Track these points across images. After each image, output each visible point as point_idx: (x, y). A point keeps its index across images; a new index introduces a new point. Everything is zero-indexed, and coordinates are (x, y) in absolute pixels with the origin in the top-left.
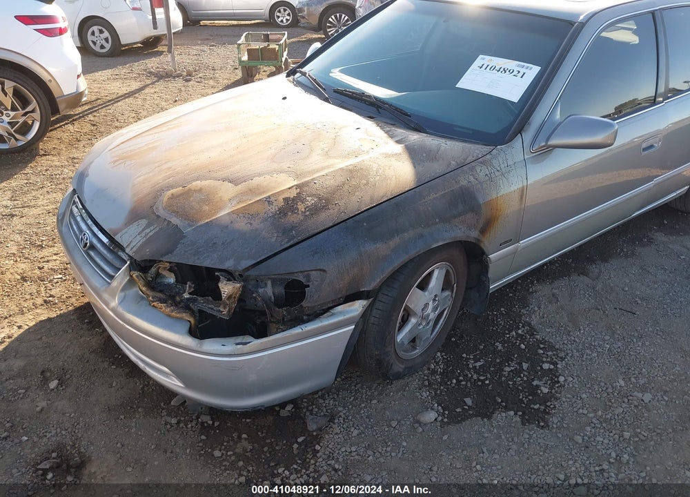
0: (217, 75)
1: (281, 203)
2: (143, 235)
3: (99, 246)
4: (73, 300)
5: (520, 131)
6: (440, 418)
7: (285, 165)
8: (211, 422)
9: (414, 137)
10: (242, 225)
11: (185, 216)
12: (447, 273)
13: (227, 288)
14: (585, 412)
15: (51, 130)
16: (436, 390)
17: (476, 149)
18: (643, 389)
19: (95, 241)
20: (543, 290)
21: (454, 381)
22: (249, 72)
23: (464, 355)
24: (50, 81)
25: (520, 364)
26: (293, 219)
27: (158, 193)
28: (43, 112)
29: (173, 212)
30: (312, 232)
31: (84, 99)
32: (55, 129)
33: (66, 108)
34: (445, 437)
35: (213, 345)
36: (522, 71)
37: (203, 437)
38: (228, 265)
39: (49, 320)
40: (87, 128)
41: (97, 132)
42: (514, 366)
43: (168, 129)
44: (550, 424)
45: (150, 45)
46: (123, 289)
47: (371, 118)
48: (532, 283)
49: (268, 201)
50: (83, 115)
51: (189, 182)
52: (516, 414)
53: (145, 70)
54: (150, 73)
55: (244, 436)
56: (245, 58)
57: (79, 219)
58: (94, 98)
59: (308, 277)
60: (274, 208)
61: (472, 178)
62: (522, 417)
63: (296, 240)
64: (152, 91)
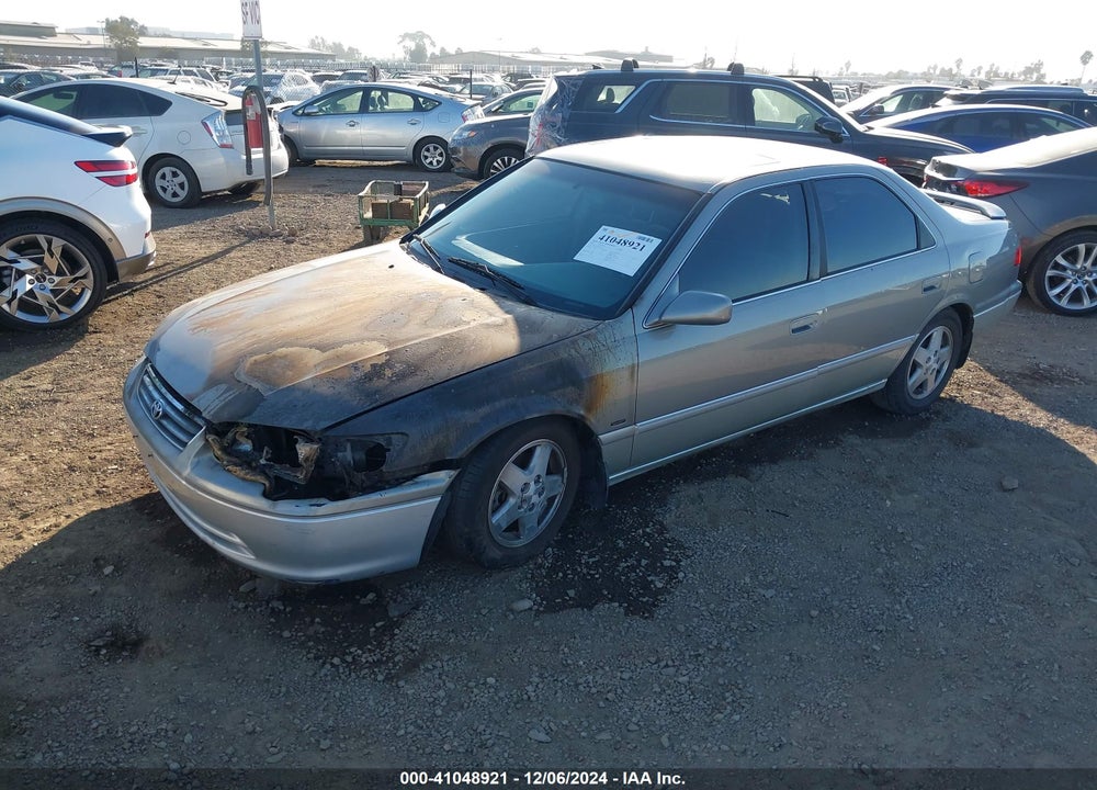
0: (331, 236)
1: (368, 368)
2: (222, 398)
3: (172, 413)
4: (131, 491)
5: (631, 305)
6: (536, 607)
7: (378, 334)
8: (282, 608)
9: (522, 309)
10: (325, 389)
11: (267, 381)
12: (553, 454)
13: (304, 450)
14: (697, 605)
15: (106, 303)
16: (537, 583)
17: (583, 323)
18: (768, 586)
19: (169, 409)
20: (687, 491)
21: (561, 574)
22: (374, 233)
23: (579, 551)
24: (110, 240)
25: (639, 561)
26: (377, 383)
27: (240, 359)
28: (98, 279)
29: (255, 377)
30: (396, 396)
31: (152, 263)
32: (109, 301)
33: (127, 274)
34: (537, 623)
35: (285, 506)
36: (642, 243)
37: (272, 620)
38: (307, 426)
39: (102, 510)
40: (151, 300)
41: (164, 305)
42: (631, 562)
43: (257, 296)
44: (656, 615)
45: (241, 194)
46: (198, 454)
47: (482, 290)
48: (678, 483)
49: (355, 367)
50: (145, 286)
51: (275, 349)
52: (620, 606)
53: (232, 227)
54: (240, 230)
55: (317, 620)
56: (369, 215)
57: (151, 388)
58: (160, 262)
59: (389, 441)
60: (359, 374)
61: (573, 351)
62: (627, 609)
63: (378, 403)
64: (240, 254)
